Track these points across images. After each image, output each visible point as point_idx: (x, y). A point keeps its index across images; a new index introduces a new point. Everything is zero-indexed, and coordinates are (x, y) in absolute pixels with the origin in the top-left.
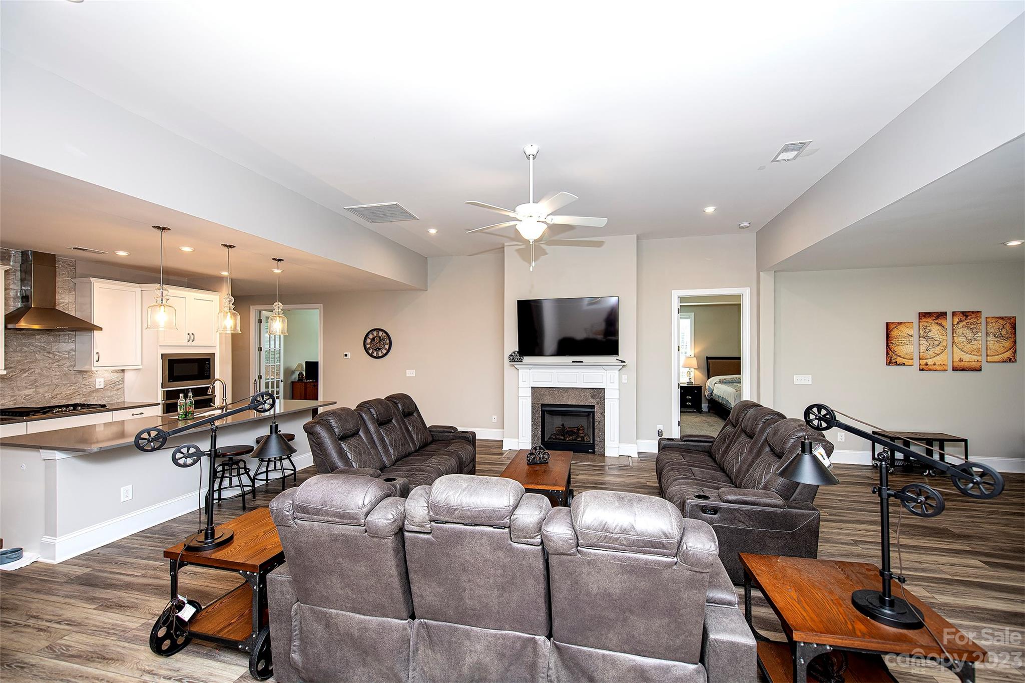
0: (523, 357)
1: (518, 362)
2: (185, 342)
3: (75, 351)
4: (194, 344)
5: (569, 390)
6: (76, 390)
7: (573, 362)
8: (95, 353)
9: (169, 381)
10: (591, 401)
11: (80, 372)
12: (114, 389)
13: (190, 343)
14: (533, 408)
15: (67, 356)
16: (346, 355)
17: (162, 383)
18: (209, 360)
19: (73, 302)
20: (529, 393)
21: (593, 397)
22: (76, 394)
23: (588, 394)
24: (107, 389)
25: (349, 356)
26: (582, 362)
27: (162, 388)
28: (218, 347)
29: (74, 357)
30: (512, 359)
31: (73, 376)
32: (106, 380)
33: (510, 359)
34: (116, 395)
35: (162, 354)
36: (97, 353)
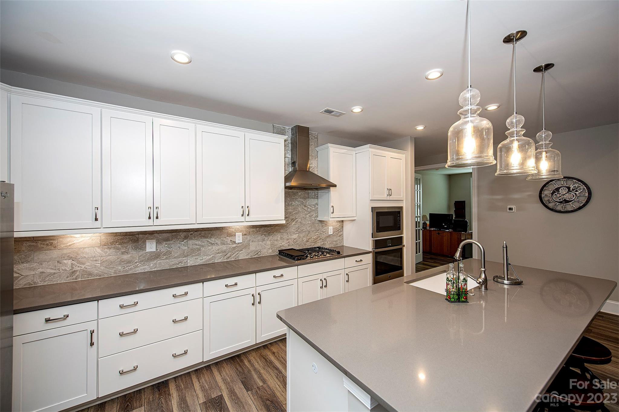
2: (385, 196)
3: (318, 205)
4: (391, 198)
6: (318, 236)
8: (331, 207)
9: (377, 232)
11: (321, 221)
12: (338, 235)
13: (389, 198)
15: (314, 209)
16: (510, 209)
17: (372, 233)
18: (399, 212)
19: (317, 166)
22: (319, 239)
24: (334, 236)
27: (372, 237)
28: (405, 201)
29: (317, 209)
31: (317, 225)
32: (334, 227)
34: (339, 240)
35: (372, 207)
36: (332, 207)
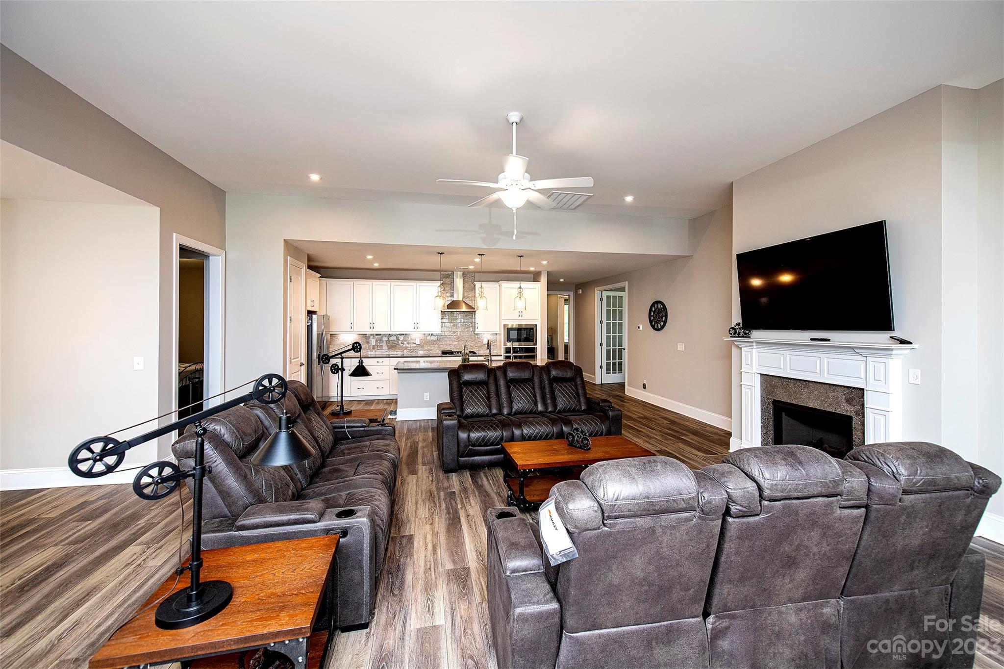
0: (750, 331)
1: (743, 337)
2: (517, 318)
4: (523, 318)
5: (811, 384)
6: (474, 344)
7: (812, 339)
10: (846, 409)
13: (520, 318)
14: (763, 403)
15: (471, 325)
16: (639, 327)
18: (532, 329)
20: (757, 382)
21: (849, 401)
22: (475, 346)
23: (841, 396)
25: (641, 329)
26: (829, 340)
27: (504, 345)
28: (540, 320)
30: (734, 332)
31: (473, 337)
33: (731, 334)
35: (503, 324)
